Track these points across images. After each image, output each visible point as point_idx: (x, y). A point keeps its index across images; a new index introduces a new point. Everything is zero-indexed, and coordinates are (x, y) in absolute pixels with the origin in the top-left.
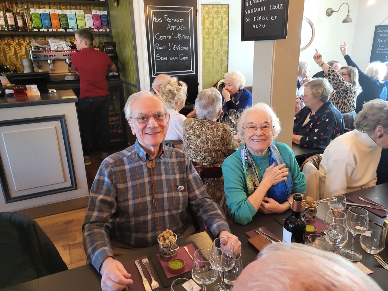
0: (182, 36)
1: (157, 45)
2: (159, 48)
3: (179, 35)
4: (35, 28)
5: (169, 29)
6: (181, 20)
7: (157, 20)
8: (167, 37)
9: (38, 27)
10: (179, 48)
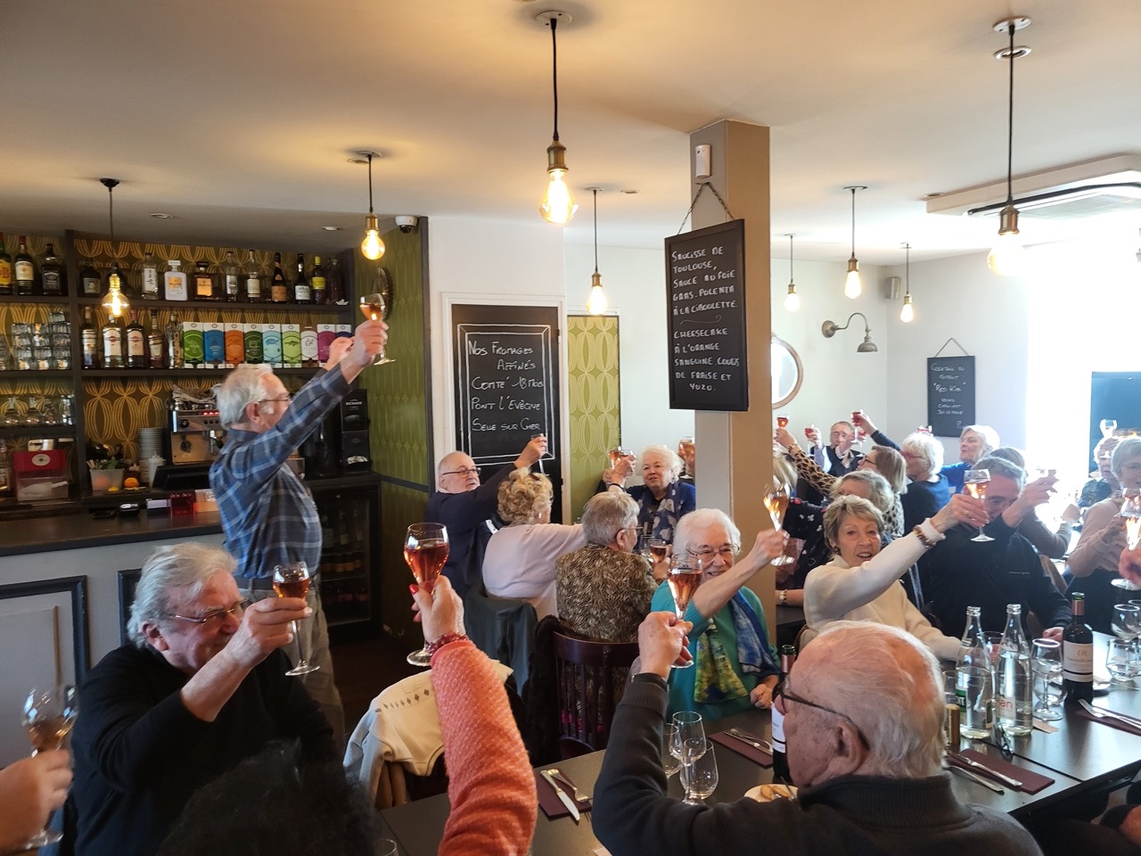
0: (527, 382)
1: (475, 400)
2: (478, 406)
3: (522, 380)
4: (188, 362)
5: (501, 367)
6: (526, 350)
7: (478, 352)
8: (496, 384)
9: (194, 359)
10: (521, 406)
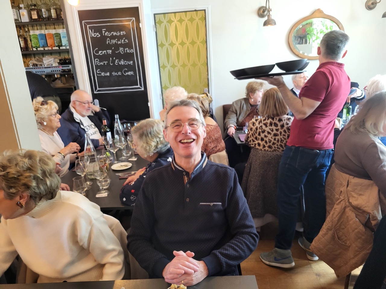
0: (124, 50)
1: (97, 60)
2: (99, 63)
3: (121, 49)
5: (109, 43)
7: (95, 35)
8: (107, 52)
9: (36, 46)
10: (122, 63)
